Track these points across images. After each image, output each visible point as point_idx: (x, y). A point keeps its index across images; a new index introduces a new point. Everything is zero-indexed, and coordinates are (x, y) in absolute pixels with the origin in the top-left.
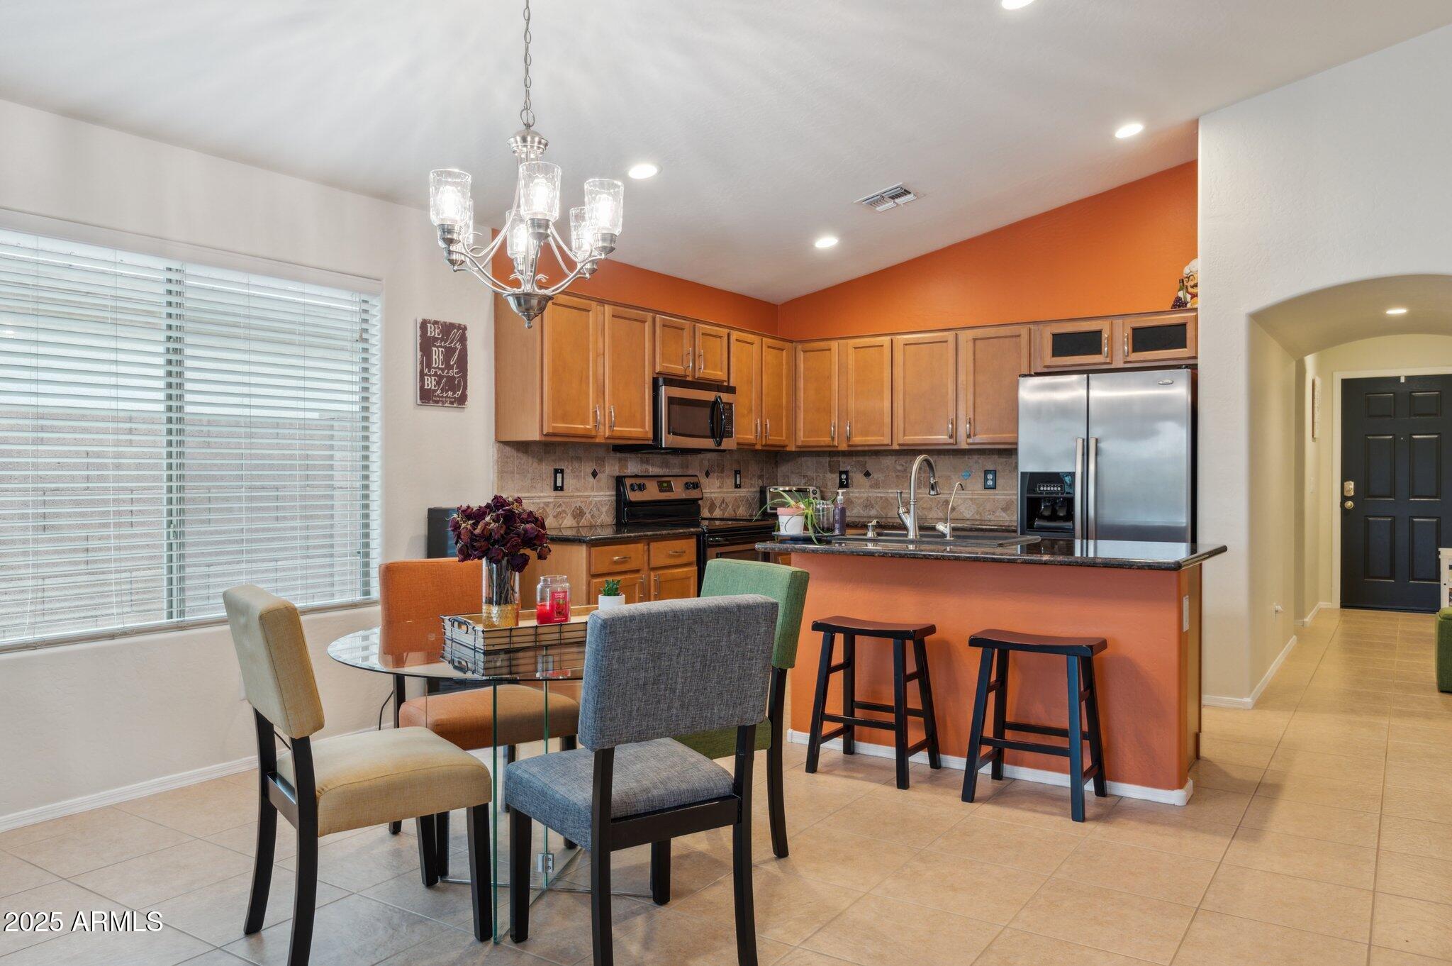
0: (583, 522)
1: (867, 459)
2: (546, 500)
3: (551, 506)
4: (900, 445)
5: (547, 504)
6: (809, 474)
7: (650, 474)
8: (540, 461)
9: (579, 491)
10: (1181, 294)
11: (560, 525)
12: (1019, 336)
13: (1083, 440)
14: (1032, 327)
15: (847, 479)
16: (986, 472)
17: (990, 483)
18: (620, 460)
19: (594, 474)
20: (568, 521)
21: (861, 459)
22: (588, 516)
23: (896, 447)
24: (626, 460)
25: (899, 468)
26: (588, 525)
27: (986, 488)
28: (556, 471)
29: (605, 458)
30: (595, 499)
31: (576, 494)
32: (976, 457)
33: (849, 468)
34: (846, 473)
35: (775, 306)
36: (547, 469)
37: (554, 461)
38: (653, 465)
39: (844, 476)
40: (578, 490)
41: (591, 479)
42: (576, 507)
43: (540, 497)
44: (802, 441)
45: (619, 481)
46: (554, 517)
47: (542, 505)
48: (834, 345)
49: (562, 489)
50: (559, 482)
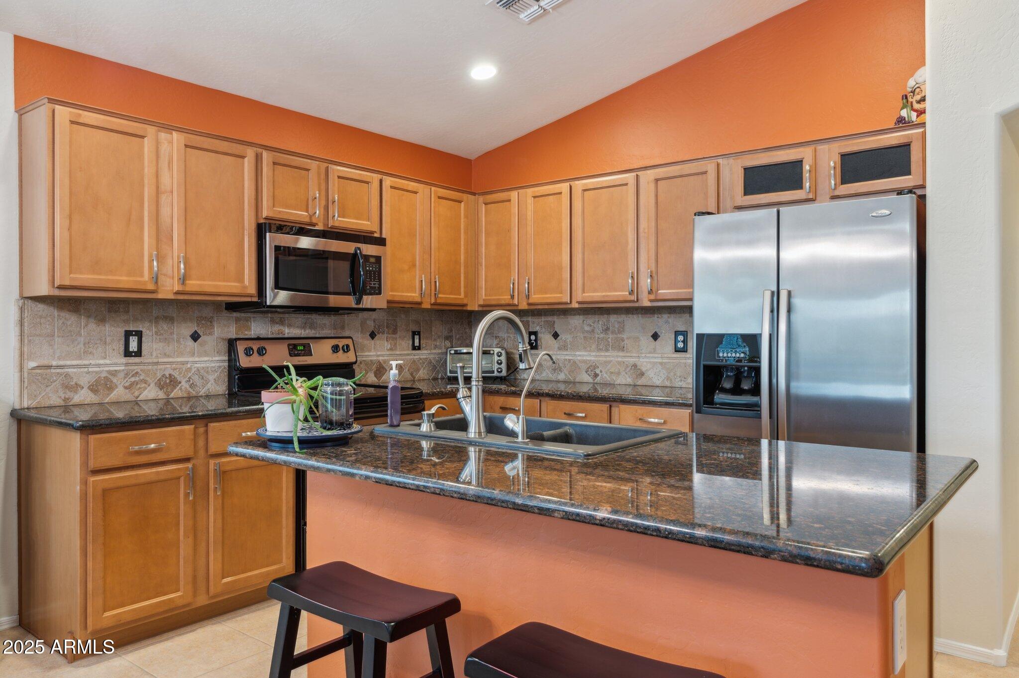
0: (176, 393)
1: (555, 318)
2: (112, 369)
3: (122, 375)
4: (579, 303)
5: (114, 373)
6: (500, 334)
7: (286, 336)
8: (102, 320)
9: (169, 356)
10: (904, 113)
11: (137, 397)
12: (705, 173)
13: (773, 293)
14: (720, 161)
15: (536, 340)
16: (677, 333)
17: (680, 345)
18: (237, 320)
19: (195, 337)
20: (151, 392)
21: (550, 319)
22: (184, 385)
23: (575, 305)
24: (247, 320)
25: (587, 328)
26: (185, 395)
27: (677, 350)
28: (128, 334)
29: (212, 317)
30: (196, 365)
31: (161, 360)
32: (665, 316)
33: (537, 329)
34: (535, 333)
35: (470, 161)
36: (114, 331)
37: (126, 322)
38: (290, 326)
39: (533, 337)
40: (166, 355)
41: (190, 342)
42: (164, 375)
43: (99, 365)
44: (484, 300)
45: (232, 344)
46: (126, 388)
47: (104, 375)
48: (514, 195)
49: (139, 353)
50: (133, 346)
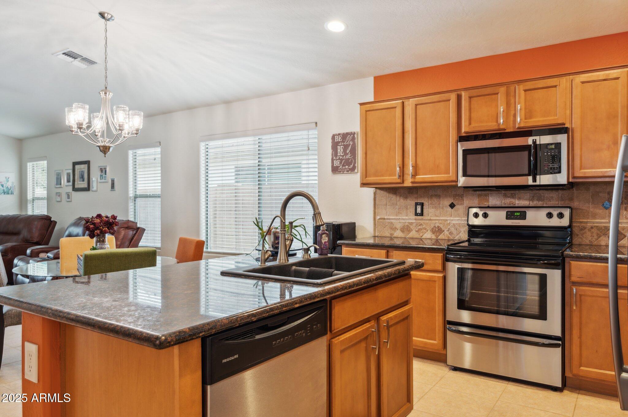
0: (441, 237)
2: (410, 221)
3: (414, 225)
5: (411, 224)
7: (516, 205)
8: (406, 198)
9: (437, 216)
11: (422, 237)
18: (479, 196)
19: (452, 206)
20: (428, 235)
22: (446, 233)
24: (486, 195)
26: (446, 238)
28: (417, 204)
29: (463, 195)
30: (453, 222)
31: (432, 218)
36: (411, 203)
37: (417, 198)
38: (519, 199)
40: (436, 216)
41: (450, 209)
42: (435, 226)
43: (404, 219)
46: (416, 231)
47: (407, 224)
49: (422, 214)
50: (419, 210)
